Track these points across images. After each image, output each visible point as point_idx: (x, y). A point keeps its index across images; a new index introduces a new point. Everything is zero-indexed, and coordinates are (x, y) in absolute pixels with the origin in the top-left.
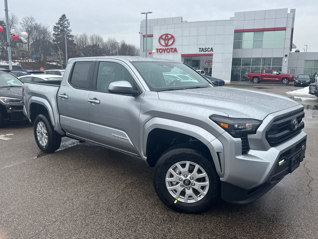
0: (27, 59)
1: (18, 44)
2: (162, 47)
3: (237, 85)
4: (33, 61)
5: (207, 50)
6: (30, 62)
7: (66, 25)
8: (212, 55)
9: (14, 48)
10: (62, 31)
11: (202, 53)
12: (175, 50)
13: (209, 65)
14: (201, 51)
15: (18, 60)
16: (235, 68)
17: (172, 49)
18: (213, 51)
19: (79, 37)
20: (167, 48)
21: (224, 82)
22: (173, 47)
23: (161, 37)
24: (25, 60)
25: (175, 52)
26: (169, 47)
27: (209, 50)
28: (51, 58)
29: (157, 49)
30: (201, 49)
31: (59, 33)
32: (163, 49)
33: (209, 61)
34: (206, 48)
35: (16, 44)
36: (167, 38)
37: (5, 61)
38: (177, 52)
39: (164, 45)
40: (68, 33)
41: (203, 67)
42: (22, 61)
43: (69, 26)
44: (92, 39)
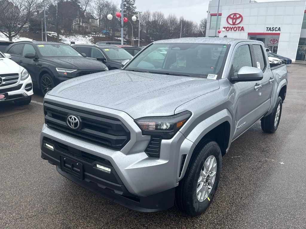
0: (98, 34)
1: (90, 20)
2: (229, 26)
3: (302, 64)
4: (103, 36)
5: (274, 29)
6: (101, 37)
7: (132, 3)
8: (279, 34)
9: (88, 23)
10: (128, 8)
11: (270, 32)
12: (243, 29)
13: (274, 43)
14: (269, 31)
15: (91, 35)
16: (301, 48)
17: (239, 27)
18: (280, 31)
19: (143, 14)
20: (234, 26)
21: (291, 61)
22: (240, 25)
23: (229, 17)
24: (97, 35)
25: (242, 31)
26: (237, 26)
27: (276, 29)
28: (118, 33)
29: (224, 28)
30: (268, 29)
31: (126, 10)
32: (230, 27)
33: (274, 39)
34: (274, 28)
35: (89, 20)
36: (235, 17)
37: (81, 36)
38: (244, 30)
39: (232, 24)
40: (133, 10)
41: (268, 45)
42: (95, 36)
43: (134, 3)
44: (154, 15)
